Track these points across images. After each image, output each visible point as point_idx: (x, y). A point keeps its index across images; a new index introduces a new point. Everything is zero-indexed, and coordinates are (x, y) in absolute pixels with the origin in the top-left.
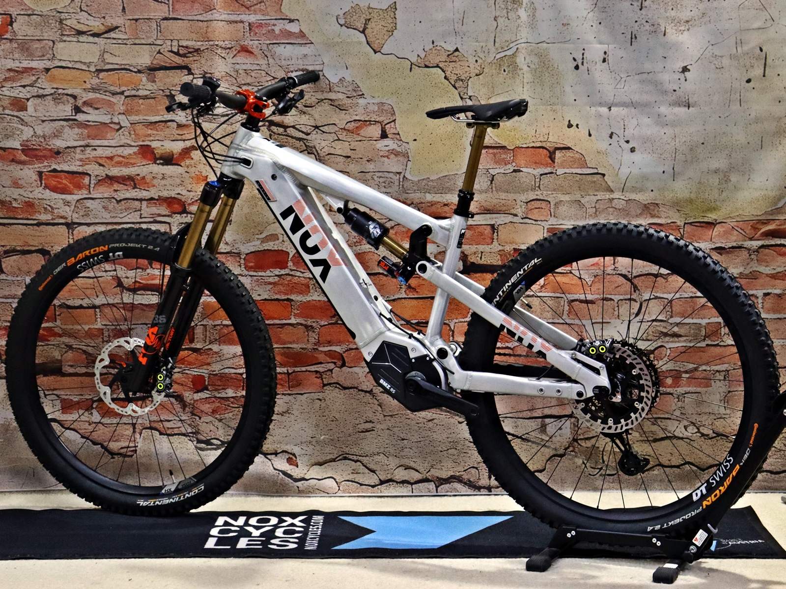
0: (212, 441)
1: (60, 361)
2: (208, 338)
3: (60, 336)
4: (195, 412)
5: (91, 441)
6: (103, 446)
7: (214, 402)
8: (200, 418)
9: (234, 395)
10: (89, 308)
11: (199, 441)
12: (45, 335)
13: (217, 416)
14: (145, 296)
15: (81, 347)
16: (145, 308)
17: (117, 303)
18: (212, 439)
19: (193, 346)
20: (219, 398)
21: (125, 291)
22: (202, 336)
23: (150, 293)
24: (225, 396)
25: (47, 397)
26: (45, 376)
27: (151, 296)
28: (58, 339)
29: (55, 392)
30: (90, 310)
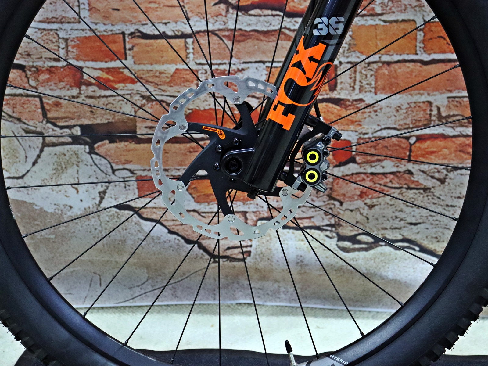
0: (359, 238)
1: (134, 120)
2: (357, 83)
3: (133, 82)
4: (334, 195)
5: (183, 238)
6: (201, 247)
7: (364, 179)
8: (341, 204)
9: (395, 170)
10: (176, 37)
11: (341, 238)
12: (108, 80)
13: (368, 201)
14: (262, 18)
15: (164, 98)
16: (262, 37)
17: (220, 30)
18: (360, 234)
19: (335, 95)
20: (372, 174)
21: (231, 10)
22: (349, 81)
23: (269, 12)
24: (382, 171)
25: (116, 173)
26: (111, 141)
27: (271, 18)
28: (130, 86)
29: (127, 166)
30: (177, 41)
